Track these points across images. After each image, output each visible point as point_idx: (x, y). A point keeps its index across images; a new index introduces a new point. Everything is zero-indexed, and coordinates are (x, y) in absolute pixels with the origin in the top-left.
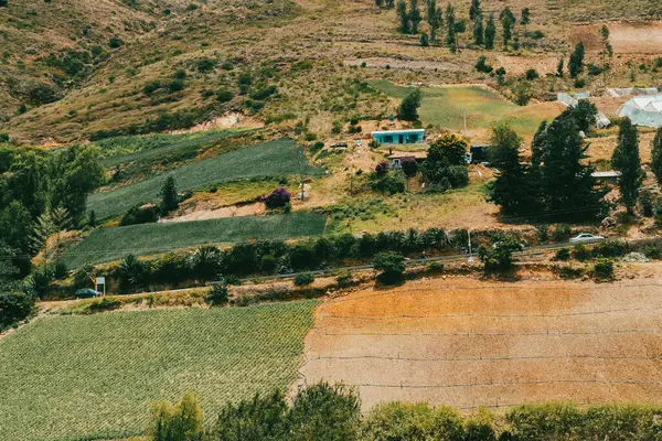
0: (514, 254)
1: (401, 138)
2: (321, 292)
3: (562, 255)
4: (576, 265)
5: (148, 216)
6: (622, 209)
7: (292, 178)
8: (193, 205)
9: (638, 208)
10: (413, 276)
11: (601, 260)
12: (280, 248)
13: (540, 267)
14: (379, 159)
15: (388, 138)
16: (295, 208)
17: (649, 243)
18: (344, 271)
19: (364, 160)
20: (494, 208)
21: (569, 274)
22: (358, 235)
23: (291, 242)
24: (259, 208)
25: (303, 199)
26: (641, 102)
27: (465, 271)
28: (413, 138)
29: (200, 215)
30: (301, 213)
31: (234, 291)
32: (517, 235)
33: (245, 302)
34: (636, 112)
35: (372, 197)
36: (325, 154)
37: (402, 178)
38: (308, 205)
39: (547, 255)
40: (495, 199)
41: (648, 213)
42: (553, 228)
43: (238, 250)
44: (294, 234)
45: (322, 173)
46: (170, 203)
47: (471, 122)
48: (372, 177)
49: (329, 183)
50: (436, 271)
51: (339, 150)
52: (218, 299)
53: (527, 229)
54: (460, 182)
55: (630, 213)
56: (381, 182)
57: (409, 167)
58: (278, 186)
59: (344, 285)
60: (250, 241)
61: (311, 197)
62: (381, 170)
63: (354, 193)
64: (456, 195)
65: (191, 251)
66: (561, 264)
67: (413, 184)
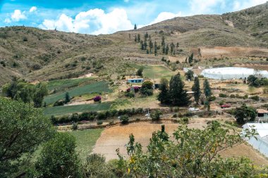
0: (161, 116)
1: (136, 81)
2: (105, 126)
3: (175, 116)
4: (178, 119)
5: (61, 104)
6: (195, 102)
7: (103, 93)
8: (74, 101)
9: (200, 102)
10: (131, 122)
11: (185, 118)
12: (95, 114)
13: (168, 120)
14: (129, 87)
15: (133, 81)
16: (102, 101)
17: (200, 113)
18: (111, 121)
19: (124, 88)
20: (159, 102)
21: (176, 121)
22: (118, 110)
23: (99, 112)
24: (93, 102)
25: (105, 99)
26: (207, 71)
27: (146, 121)
28: (140, 81)
29: (76, 103)
30: (104, 103)
31: (79, 126)
32: (164, 110)
33: (82, 129)
34: (205, 74)
35: (125, 99)
36: (114, 86)
37: (134, 93)
38: (106, 101)
39: (170, 116)
40: (159, 99)
41: (202, 104)
42: (174, 108)
43: (83, 115)
44: (100, 110)
45: (111, 91)
46: (68, 100)
47: (157, 76)
48: (126, 93)
49: (113, 94)
50: (138, 120)
51: (118, 84)
52: (75, 128)
53: (167, 108)
54: (150, 94)
55: (197, 104)
56: (128, 94)
57: (136, 90)
58: (98, 95)
59: (111, 124)
60: (87, 111)
61: (107, 98)
62: (128, 91)
63: (120, 97)
64: (149, 98)
65: (70, 115)
66: (174, 119)
67: (137, 95)
